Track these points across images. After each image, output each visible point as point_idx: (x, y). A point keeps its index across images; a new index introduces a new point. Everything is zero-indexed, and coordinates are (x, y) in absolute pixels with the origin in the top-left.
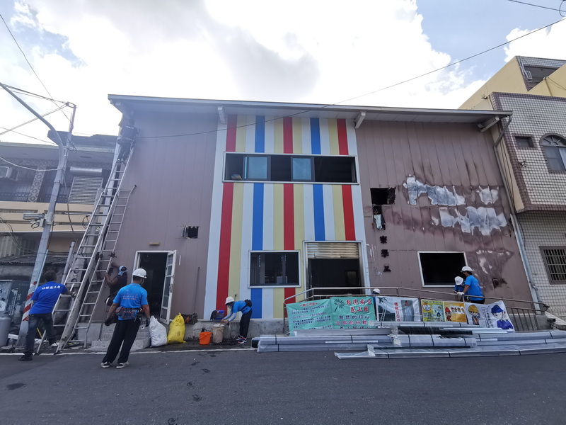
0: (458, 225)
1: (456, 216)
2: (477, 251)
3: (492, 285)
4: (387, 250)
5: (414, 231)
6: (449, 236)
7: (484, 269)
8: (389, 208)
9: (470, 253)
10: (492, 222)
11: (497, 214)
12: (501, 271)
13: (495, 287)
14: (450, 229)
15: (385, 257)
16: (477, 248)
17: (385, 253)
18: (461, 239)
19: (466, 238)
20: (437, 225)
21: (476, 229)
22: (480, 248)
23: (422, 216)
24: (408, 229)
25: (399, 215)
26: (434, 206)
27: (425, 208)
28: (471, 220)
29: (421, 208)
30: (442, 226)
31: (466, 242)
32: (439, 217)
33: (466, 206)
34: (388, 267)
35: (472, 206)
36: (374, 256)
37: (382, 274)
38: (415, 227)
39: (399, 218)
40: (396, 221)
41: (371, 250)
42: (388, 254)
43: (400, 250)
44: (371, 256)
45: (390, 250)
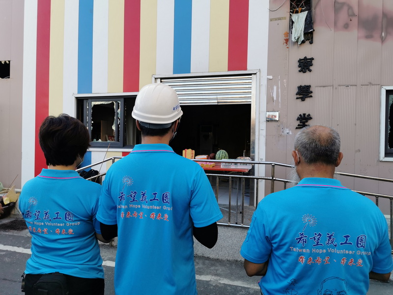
15: (303, 99)
17: (304, 92)
34: (307, 120)
36: (280, 99)
37: (292, 132)
38: (387, 33)
39: (349, 16)
40: (341, 23)
41: (275, 88)
42: (311, 94)
43: (339, 86)
44: (275, 99)
45: (317, 87)
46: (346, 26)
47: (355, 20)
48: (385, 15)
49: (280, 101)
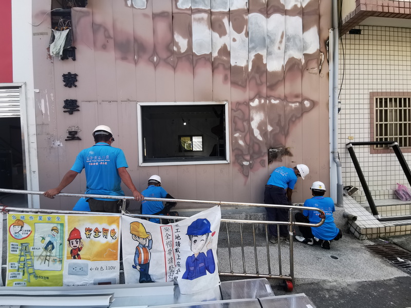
0: (225, 51)
1: (222, 33)
2: (252, 100)
3: (266, 158)
4: (76, 101)
5: (136, 63)
6: (204, 72)
7: (257, 133)
8: (87, 14)
9: (238, 103)
10: (291, 44)
11: (305, 28)
12: (286, 135)
13: (270, 162)
14: (207, 58)
15: (71, 113)
16: (252, 94)
17: (71, 106)
18: (226, 78)
19: (236, 76)
20: (183, 50)
21: (259, 58)
22: (259, 95)
23: (154, 32)
24: (124, 58)
25: (106, 30)
26: (183, 13)
27: (162, 15)
28: (251, 41)
29: (155, 16)
30: (194, 54)
31: (234, 84)
32: (188, 34)
33: (248, 11)
34: (76, 132)
35: (261, 12)
36: (48, 112)
37: (63, 145)
38: (139, 57)
39: (106, 37)
40: (99, 44)
41: (43, 101)
42: (78, 108)
43: (103, 101)
44: (44, 112)
45: (83, 101)
46: (104, 47)
47: (111, 42)
48: (136, 40)
49: (49, 114)
